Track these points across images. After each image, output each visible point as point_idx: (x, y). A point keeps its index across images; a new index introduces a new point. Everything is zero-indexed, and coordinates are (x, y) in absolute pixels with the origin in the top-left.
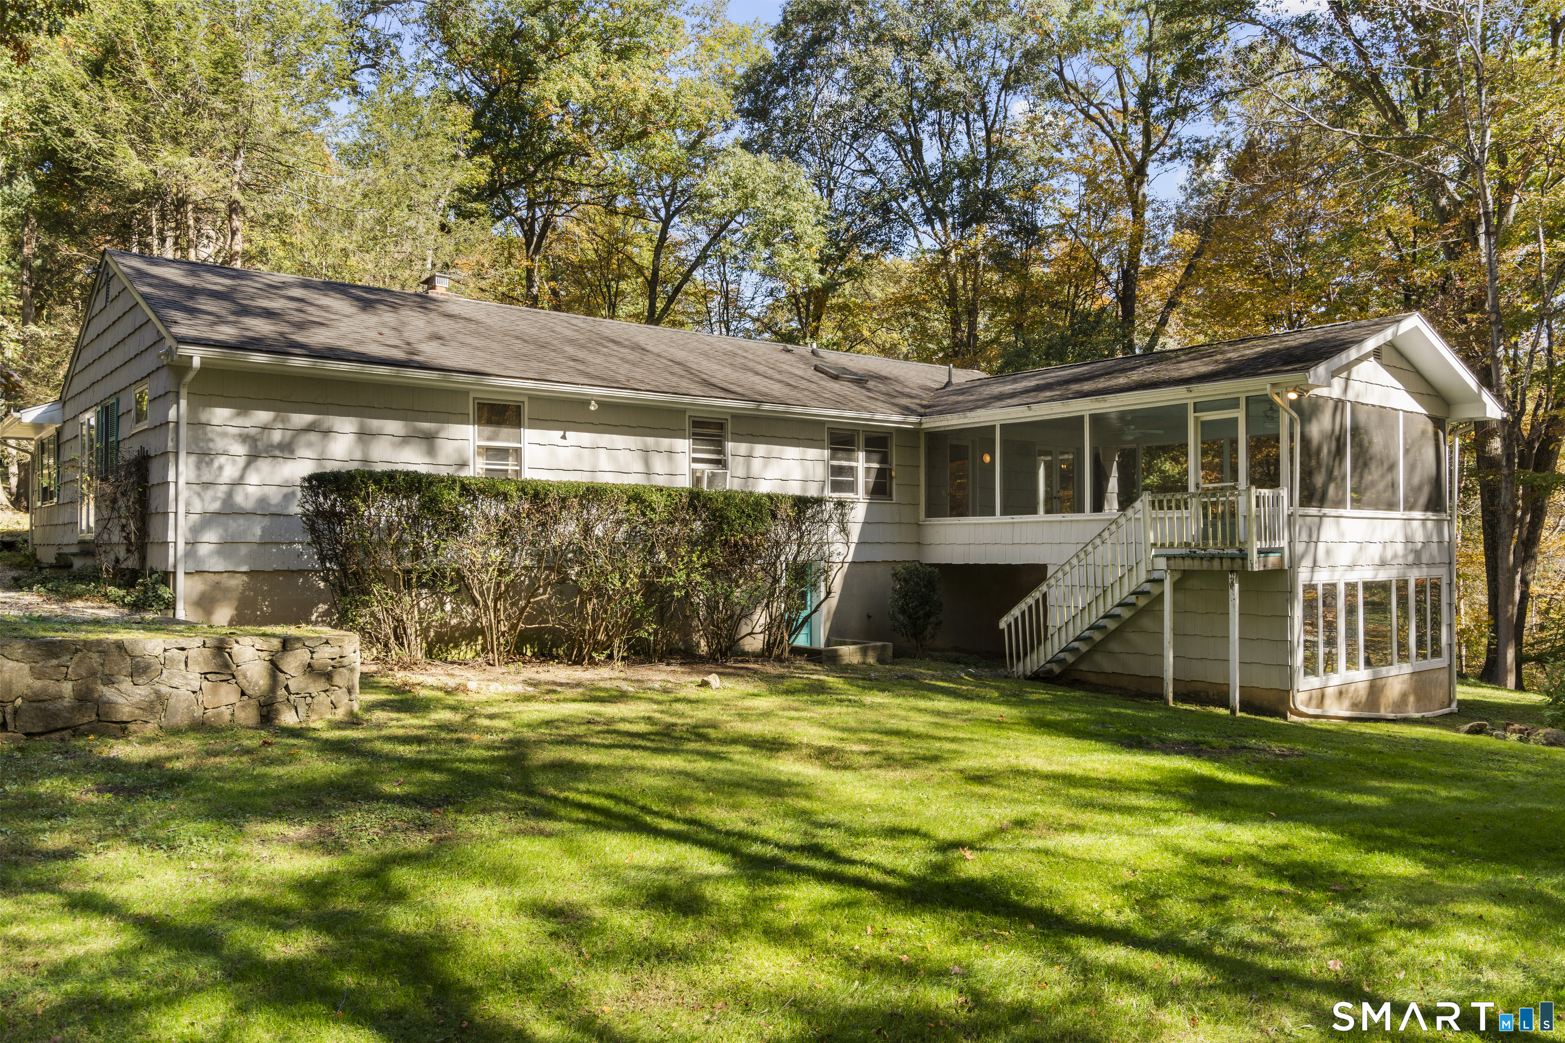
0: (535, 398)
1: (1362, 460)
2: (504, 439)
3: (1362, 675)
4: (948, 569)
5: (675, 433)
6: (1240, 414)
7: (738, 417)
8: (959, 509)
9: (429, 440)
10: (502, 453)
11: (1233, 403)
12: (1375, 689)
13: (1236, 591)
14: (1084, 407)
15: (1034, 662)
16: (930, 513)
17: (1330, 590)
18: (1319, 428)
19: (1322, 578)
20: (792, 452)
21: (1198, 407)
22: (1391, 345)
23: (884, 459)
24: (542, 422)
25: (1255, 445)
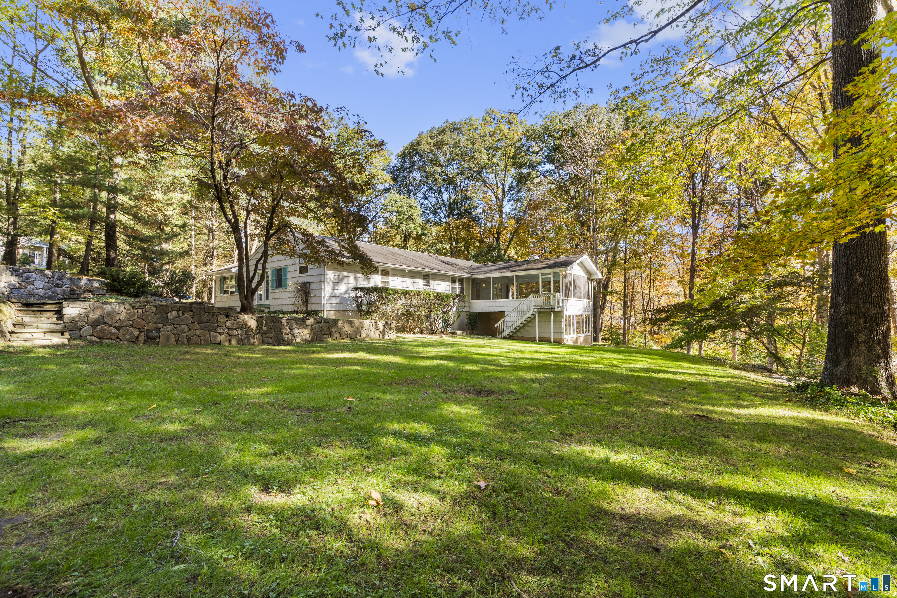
0: (393, 269)
1: (575, 287)
2: (385, 279)
3: (575, 336)
4: (479, 313)
5: (419, 278)
6: (551, 276)
7: (433, 274)
8: (478, 298)
9: (368, 280)
10: (385, 282)
11: (550, 274)
12: (577, 339)
13: (552, 316)
14: (515, 274)
15: (504, 334)
16: (473, 299)
17: (570, 316)
18: (568, 280)
19: (568, 314)
20: (443, 283)
21: (542, 275)
22: (581, 262)
23: (462, 285)
24: (393, 275)
25: (555, 282)
